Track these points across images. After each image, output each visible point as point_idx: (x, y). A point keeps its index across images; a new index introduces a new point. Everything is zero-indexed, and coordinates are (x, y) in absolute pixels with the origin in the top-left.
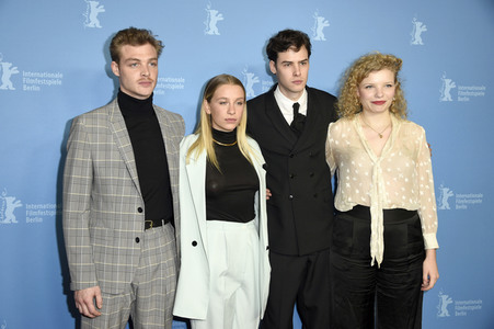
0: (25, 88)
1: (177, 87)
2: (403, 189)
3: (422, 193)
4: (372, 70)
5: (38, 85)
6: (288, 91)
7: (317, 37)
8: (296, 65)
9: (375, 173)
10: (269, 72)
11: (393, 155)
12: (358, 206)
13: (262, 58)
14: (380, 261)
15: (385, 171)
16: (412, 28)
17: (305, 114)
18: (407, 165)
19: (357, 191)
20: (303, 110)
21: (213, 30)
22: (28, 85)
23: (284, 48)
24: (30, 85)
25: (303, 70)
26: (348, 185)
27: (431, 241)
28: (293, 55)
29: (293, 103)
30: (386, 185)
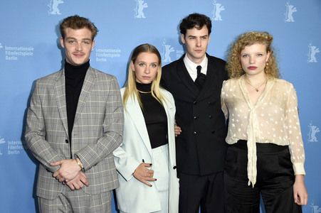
0: (7, 58)
1: (115, 55)
2: (274, 129)
3: (290, 132)
4: (247, 44)
5: (16, 56)
6: (193, 58)
7: (216, 17)
8: (199, 39)
9: (251, 117)
10: (181, 43)
11: (265, 104)
12: (240, 140)
13: (177, 32)
14: (254, 183)
15: (259, 116)
16: (285, 10)
17: (205, 73)
18: (276, 111)
19: (239, 130)
20: (204, 71)
21: (141, 14)
22: (9, 56)
23: (191, 26)
24: (11, 56)
25: (204, 43)
26: (233, 125)
27: (299, 169)
28: (197, 32)
29: (197, 65)
30: (260, 126)
